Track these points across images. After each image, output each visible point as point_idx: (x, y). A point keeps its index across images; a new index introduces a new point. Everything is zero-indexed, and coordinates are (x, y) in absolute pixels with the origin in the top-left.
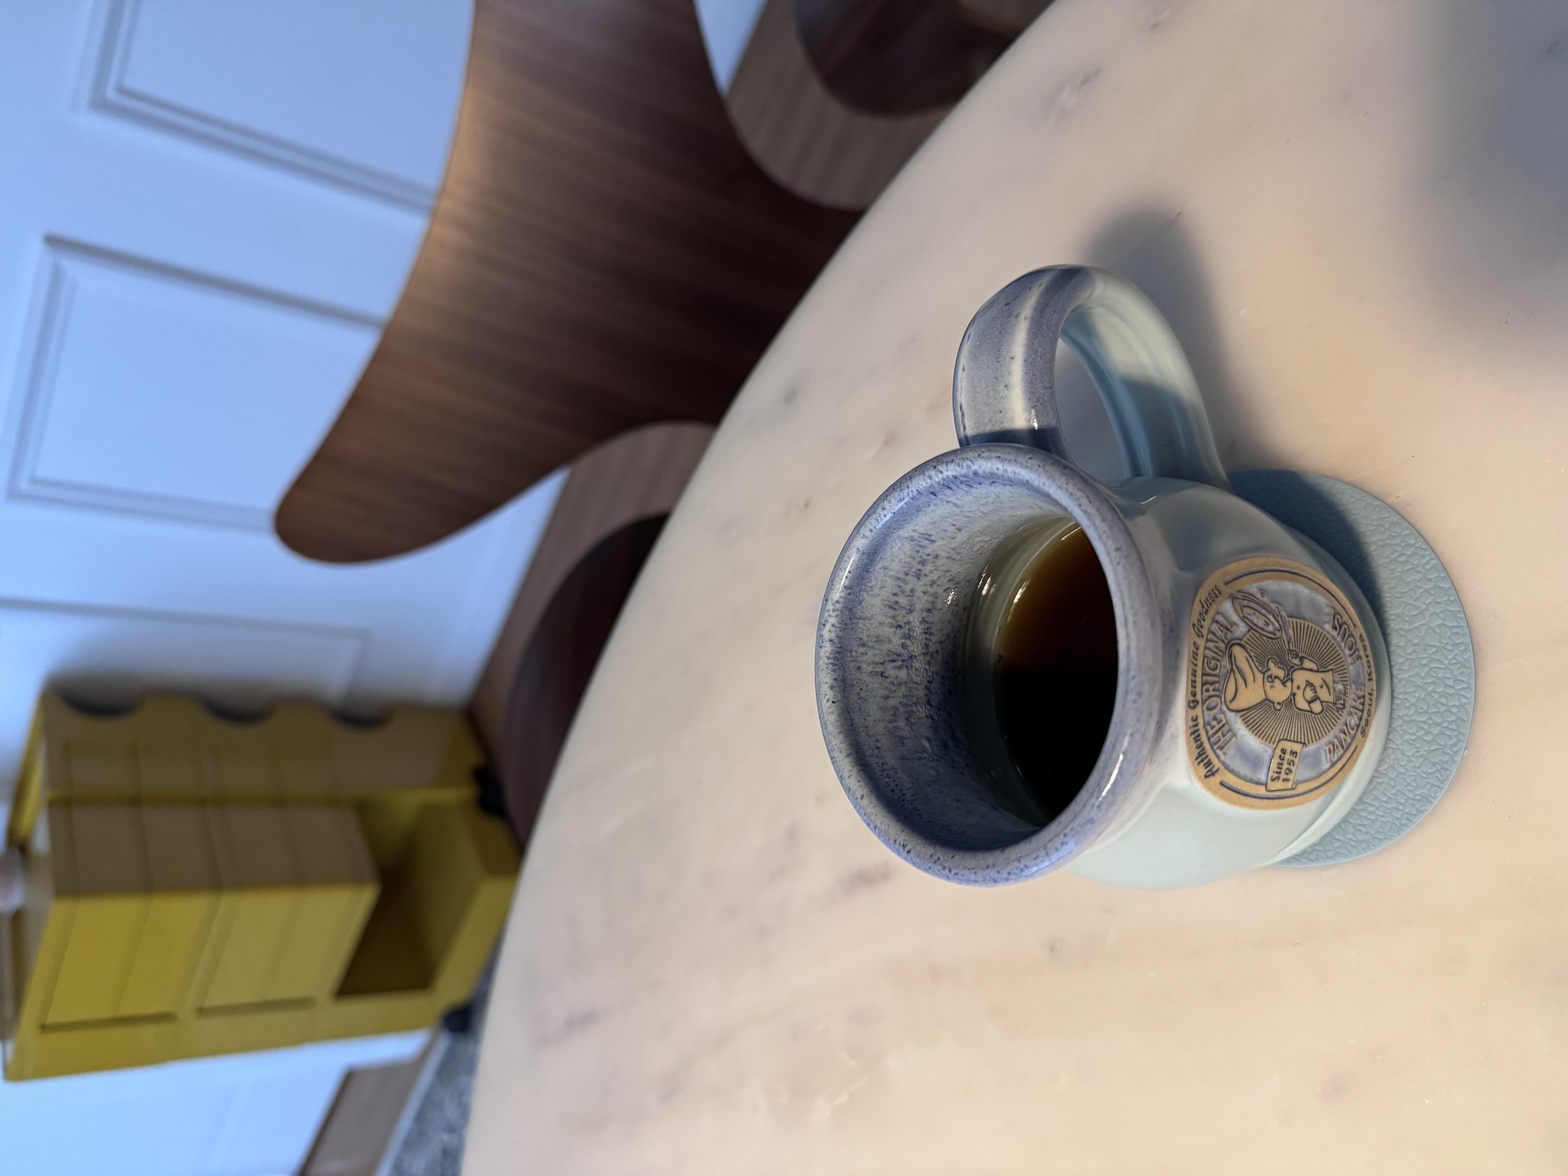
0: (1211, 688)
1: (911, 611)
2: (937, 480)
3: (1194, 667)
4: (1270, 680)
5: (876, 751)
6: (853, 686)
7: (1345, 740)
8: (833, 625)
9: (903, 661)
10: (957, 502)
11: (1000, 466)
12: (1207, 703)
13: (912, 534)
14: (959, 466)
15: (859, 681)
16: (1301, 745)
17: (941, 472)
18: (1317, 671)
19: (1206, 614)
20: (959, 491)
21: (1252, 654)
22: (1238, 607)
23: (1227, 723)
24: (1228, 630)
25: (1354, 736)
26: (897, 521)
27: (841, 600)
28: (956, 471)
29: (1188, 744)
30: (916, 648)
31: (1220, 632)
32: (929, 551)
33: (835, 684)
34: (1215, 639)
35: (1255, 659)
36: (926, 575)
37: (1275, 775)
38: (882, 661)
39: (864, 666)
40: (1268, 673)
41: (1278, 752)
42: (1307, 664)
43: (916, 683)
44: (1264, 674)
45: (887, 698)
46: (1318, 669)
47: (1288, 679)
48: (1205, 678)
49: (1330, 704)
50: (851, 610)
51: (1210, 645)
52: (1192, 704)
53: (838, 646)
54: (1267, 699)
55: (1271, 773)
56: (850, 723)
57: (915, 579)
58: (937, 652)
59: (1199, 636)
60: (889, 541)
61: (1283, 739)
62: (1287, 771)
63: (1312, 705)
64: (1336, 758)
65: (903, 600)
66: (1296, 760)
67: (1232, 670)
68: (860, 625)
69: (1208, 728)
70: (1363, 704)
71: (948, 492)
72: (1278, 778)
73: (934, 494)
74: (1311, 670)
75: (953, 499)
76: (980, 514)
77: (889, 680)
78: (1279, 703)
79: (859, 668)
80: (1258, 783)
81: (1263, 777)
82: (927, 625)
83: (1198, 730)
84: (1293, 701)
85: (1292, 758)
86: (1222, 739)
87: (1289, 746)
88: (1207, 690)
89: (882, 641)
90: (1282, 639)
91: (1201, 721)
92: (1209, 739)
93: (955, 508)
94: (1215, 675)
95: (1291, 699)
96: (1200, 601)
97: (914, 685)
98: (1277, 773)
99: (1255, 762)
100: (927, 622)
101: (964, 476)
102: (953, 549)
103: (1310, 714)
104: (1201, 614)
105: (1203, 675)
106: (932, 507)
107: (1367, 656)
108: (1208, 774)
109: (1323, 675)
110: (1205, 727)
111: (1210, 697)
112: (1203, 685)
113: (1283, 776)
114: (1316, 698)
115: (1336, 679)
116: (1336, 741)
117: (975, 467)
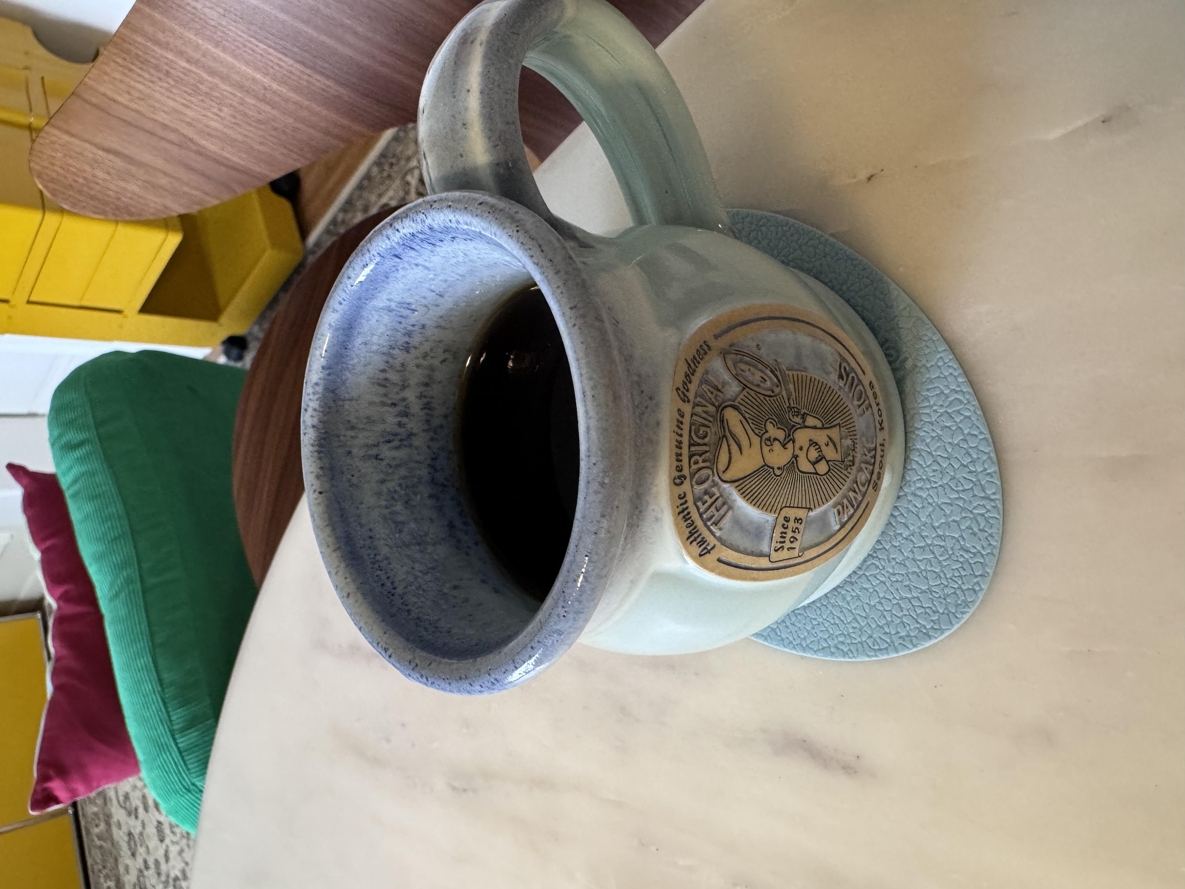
0: (700, 459)
1: (404, 387)
2: (396, 240)
3: (679, 438)
4: (768, 443)
5: (368, 542)
6: (343, 473)
7: (855, 498)
8: (315, 410)
9: (401, 440)
10: (427, 264)
11: (451, 216)
12: (697, 476)
13: (388, 303)
14: (413, 221)
15: (350, 467)
16: (806, 511)
17: (398, 230)
18: (823, 428)
19: (693, 375)
20: (422, 250)
21: (747, 416)
22: (730, 364)
23: (721, 496)
24: (719, 390)
25: (866, 492)
26: (367, 290)
27: (319, 381)
28: (412, 227)
29: (676, 524)
30: (414, 425)
31: (709, 394)
32: (412, 321)
33: (321, 473)
34: (704, 402)
35: (750, 421)
36: (415, 348)
37: (779, 545)
38: (376, 444)
39: (355, 451)
40: (766, 436)
41: (781, 520)
42: (811, 421)
43: (417, 462)
44: (761, 437)
45: (383, 481)
46: (823, 425)
47: (790, 439)
48: (693, 449)
49: (837, 463)
50: (333, 391)
51: (699, 410)
52: (678, 481)
53: (323, 431)
54: (766, 465)
55: (774, 544)
56: (340, 514)
57: (404, 353)
58: (441, 427)
59: (684, 401)
60: (365, 314)
61: (786, 507)
62: (792, 540)
63: (816, 466)
64: (846, 519)
65: (394, 377)
66: (801, 527)
67: (724, 436)
68: (347, 407)
69: (699, 504)
70: (874, 457)
71: (412, 253)
72: (782, 547)
73: (397, 256)
74: (815, 428)
75: (420, 261)
76: (458, 277)
77: (384, 463)
78: (779, 468)
79: (349, 453)
80: (761, 555)
81: (765, 549)
82: (425, 400)
83: (687, 508)
84: (795, 465)
85: (797, 525)
86: (717, 514)
87: (792, 513)
88: (696, 463)
89: (374, 422)
90: (780, 396)
91: (690, 498)
92: (701, 515)
93: (426, 272)
94: (705, 444)
95: (793, 463)
96: (686, 360)
97: (414, 465)
98: (781, 542)
99: (757, 532)
100: (425, 397)
101: (421, 233)
102: (441, 317)
103: (815, 476)
104: (687, 375)
105: (690, 445)
106: (401, 272)
107: (878, 404)
108: (703, 553)
109: (827, 432)
110: (695, 504)
111: (700, 469)
112: (690, 457)
113: (787, 545)
114: (821, 458)
115: (844, 434)
116: (845, 501)
117: (429, 221)
